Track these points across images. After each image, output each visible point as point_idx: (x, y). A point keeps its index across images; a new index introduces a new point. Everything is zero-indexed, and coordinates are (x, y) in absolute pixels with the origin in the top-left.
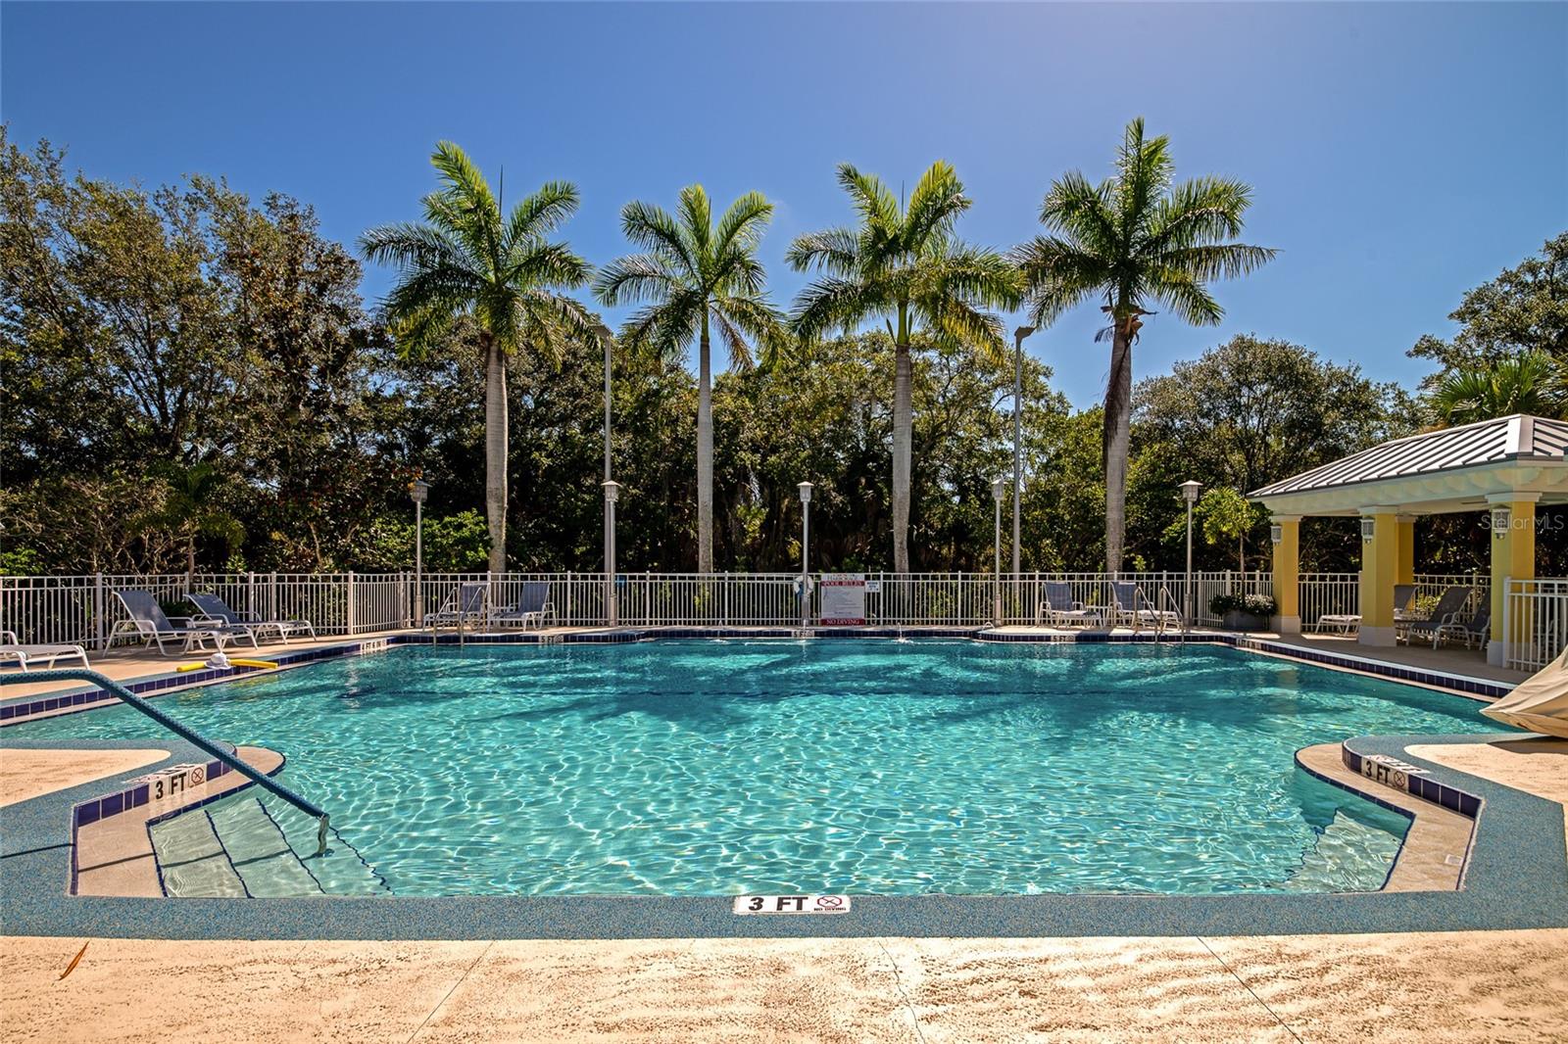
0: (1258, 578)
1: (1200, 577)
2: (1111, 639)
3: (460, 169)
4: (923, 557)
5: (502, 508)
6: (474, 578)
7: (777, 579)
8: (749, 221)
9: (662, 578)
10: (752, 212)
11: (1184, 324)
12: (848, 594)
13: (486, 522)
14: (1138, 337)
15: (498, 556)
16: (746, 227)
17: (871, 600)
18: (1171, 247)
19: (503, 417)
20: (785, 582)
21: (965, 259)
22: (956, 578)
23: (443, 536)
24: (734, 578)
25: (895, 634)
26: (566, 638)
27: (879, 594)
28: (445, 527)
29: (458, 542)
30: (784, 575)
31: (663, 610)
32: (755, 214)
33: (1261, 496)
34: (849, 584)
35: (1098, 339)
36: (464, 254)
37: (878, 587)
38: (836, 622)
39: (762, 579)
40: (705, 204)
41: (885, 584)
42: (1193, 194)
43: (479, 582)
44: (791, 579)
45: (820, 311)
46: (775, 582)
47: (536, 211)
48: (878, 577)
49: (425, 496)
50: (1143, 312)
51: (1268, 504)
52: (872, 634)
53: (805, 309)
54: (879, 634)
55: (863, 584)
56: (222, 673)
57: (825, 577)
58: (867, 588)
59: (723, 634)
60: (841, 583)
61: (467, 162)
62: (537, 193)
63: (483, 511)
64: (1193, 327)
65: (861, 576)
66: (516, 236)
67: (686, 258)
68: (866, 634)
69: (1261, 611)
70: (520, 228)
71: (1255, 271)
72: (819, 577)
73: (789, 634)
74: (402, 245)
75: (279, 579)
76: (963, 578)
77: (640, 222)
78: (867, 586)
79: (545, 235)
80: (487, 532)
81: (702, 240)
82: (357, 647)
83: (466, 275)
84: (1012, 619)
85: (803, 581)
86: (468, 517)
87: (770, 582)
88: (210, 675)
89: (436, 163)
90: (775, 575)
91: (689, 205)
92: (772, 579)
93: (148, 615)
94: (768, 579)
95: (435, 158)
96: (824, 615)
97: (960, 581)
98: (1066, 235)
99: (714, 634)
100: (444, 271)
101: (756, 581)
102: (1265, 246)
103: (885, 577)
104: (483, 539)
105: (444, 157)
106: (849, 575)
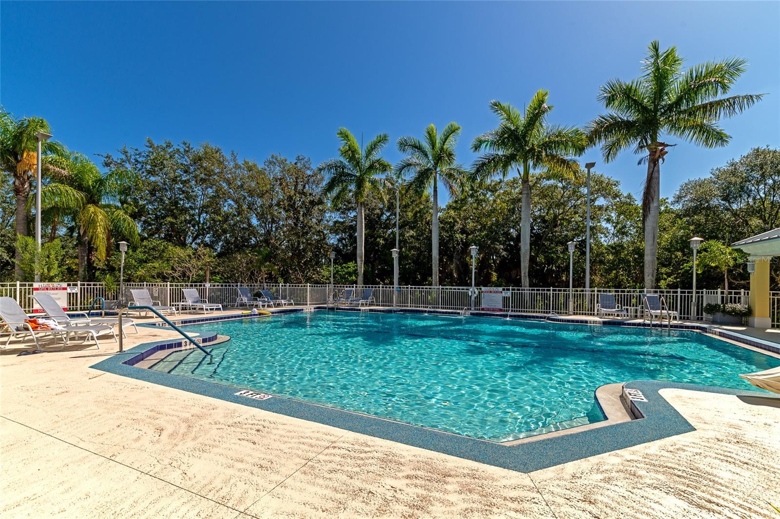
0: (742, 294)
1: (705, 293)
2: (625, 324)
3: (347, 136)
4: (549, 280)
5: (362, 261)
6: (350, 287)
7: (462, 289)
8: (451, 135)
9: (415, 288)
10: (452, 131)
11: (702, 148)
12: (494, 297)
13: (357, 266)
14: (663, 160)
15: (360, 279)
16: (451, 138)
17: (505, 299)
18: (683, 107)
19: (362, 226)
20: (465, 291)
21: (560, 133)
22: (550, 290)
23: (342, 272)
24: (443, 289)
25: (506, 316)
26: (370, 310)
27: (509, 297)
28: (342, 268)
29: (346, 273)
30: (465, 288)
31: (415, 301)
32: (453, 132)
33: (739, 245)
34: (495, 292)
35: (639, 163)
36: (349, 168)
37: (509, 294)
38: (488, 310)
39: (455, 289)
40: (435, 132)
41: (512, 293)
42: (694, 75)
43: (351, 289)
44: (468, 289)
45: (482, 168)
46: (461, 290)
47: (373, 147)
48: (509, 290)
49: (334, 257)
50: (667, 145)
51: (745, 249)
52: (497, 315)
53: (475, 169)
54: (500, 315)
55: (501, 292)
56: (254, 315)
57: (483, 289)
58: (504, 294)
59: (429, 312)
60: (491, 292)
61: (349, 133)
62: (375, 139)
63: (356, 262)
64: (707, 149)
65: (500, 289)
66: (367, 157)
67: (426, 155)
68: (494, 315)
69: (736, 313)
70: (369, 153)
71: (746, 110)
72: (481, 289)
73: (459, 313)
74: (330, 167)
75: (290, 286)
76: (553, 290)
77: (403, 145)
78: (503, 294)
79: (376, 156)
80: (357, 270)
81: (433, 145)
82: (303, 310)
83: (349, 175)
84: (584, 312)
85: (472, 291)
86: (351, 264)
87: (459, 291)
88: (251, 315)
89: (338, 136)
90: (461, 288)
91: (428, 133)
92: (459, 289)
93: (247, 296)
94: (458, 289)
95: (338, 134)
96: (483, 306)
97: (551, 292)
98: (616, 112)
99: (425, 311)
100: (342, 174)
101: (453, 290)
102: (753, 93)
103: (512, 290)
104: (355, 272)
105: (341, 133)
106: (495, 288)
